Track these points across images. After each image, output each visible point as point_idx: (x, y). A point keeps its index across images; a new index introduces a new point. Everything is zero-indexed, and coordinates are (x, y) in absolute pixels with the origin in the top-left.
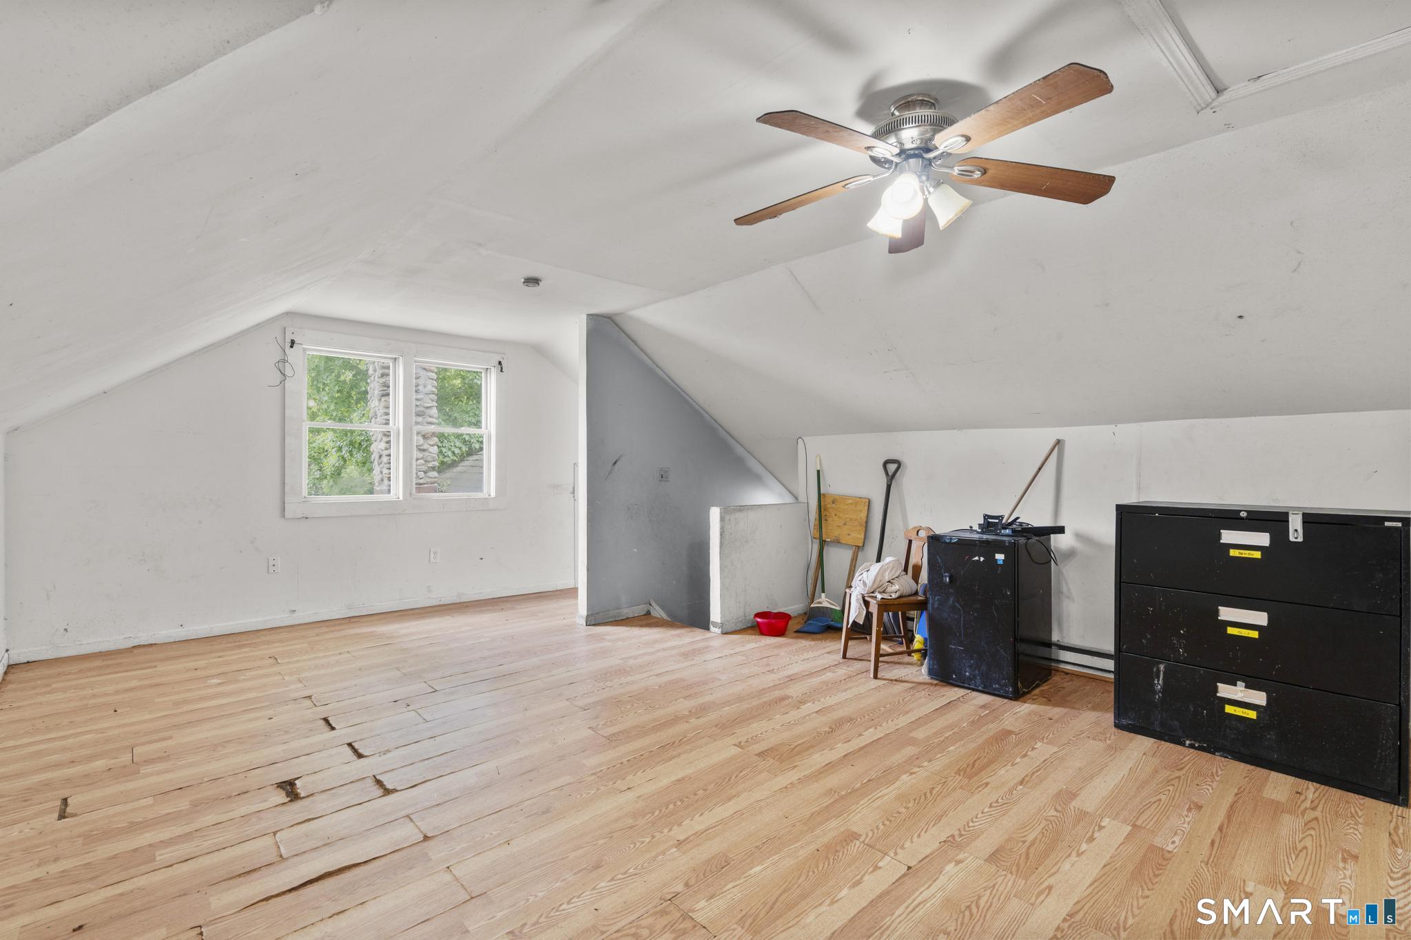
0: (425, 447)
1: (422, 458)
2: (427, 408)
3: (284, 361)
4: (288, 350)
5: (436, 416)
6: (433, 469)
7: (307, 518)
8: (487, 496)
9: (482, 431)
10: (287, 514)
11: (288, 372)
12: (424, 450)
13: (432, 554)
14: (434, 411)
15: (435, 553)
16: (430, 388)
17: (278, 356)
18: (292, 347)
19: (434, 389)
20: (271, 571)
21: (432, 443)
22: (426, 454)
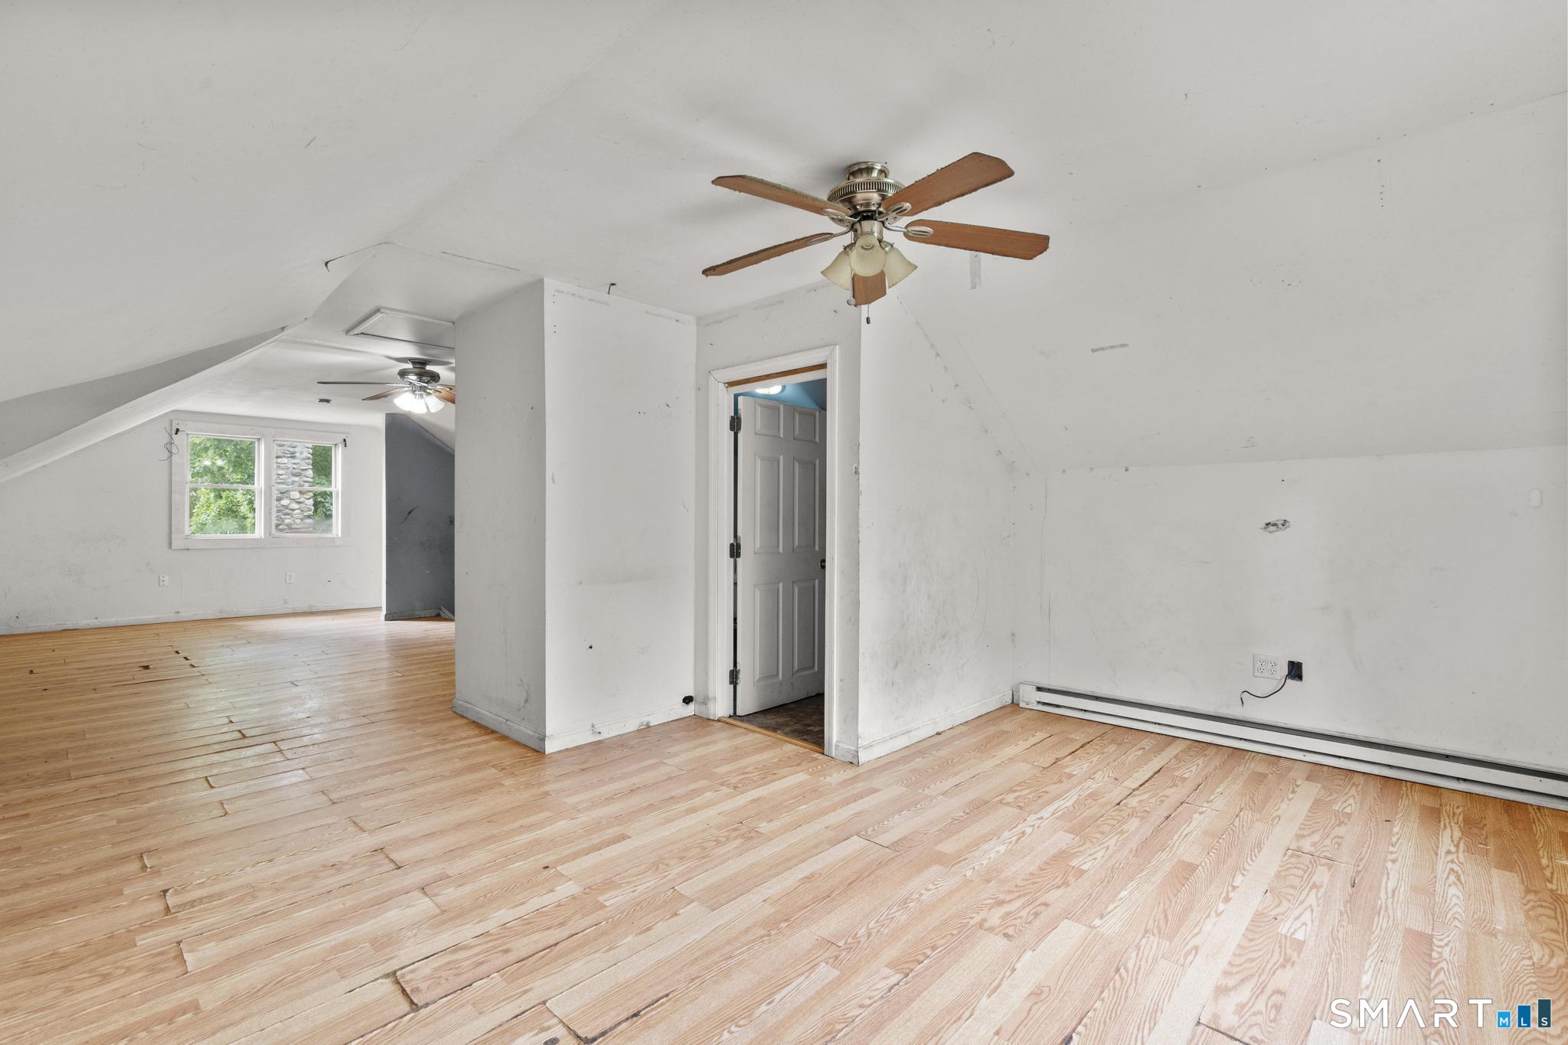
0: (301, 500)
1: (298, 509)
2: (303, 470)
3: (171, 443)
4: (174, 436)
5: (312, 476)
6: (309, 517)
7: (188, 549)
8: (335, 536)
9: (332, 489)
10: (173, 547)
11: (174, 450)
12: (301, 503)
13: (288, 577)
14: (310, 473)
15: (290, 576)
16: (306, 454)
17: (166, 440)
18: (176, 434)
19: (310, 456)
20: (161, 584)
21: (308, 497)
22: (303, 505)
